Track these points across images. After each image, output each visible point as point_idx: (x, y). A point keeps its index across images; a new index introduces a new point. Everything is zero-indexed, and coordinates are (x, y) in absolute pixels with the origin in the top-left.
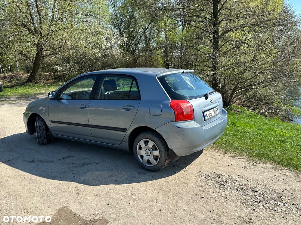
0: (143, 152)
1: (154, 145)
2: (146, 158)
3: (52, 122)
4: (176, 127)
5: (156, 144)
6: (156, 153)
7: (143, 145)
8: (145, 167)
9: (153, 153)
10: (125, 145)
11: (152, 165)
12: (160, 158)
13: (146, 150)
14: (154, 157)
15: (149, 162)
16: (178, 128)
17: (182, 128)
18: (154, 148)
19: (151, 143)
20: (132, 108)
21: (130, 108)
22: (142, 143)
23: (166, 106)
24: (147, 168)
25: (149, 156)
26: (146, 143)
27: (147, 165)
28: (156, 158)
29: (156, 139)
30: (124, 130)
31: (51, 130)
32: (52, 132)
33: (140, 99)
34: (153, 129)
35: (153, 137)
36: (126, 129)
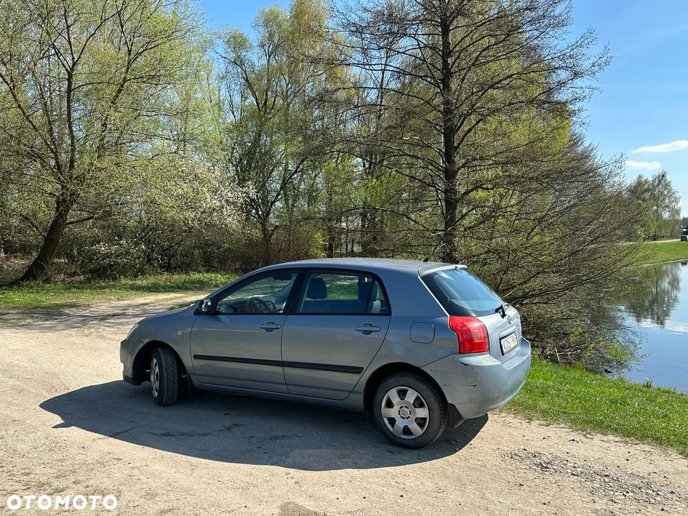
0: (393, 412)
1: (417, 398)
2: (400, 423)
3: (196, 357)
4: (462, 363)
5: (423, 395)
6: (423, 413)
7: (396, 399)
8: (398, 441)
9: (415, 413)
10: (358, 400)
11: (413, 437)
12: (431, 423)
13: (400, 408)
14: (418, 420)
15: (407, 431)
16: (466, 365)
17: (472, 367)
18: (418, 404)
19: (412, 394)
20: (376, 329)
21: (372, 329)
22: (393, 394)
23: (442, 326)
25: (407, 418)
26: (402, 394)
27: (402, 436)
28: (420, 423)
29: (421, 386)
30: (357, 370)
31: (192, 374)
32: (193, 378)
33: (391, 315)
34: (417, 367)
35: (416, 382)
36: (363, 368)
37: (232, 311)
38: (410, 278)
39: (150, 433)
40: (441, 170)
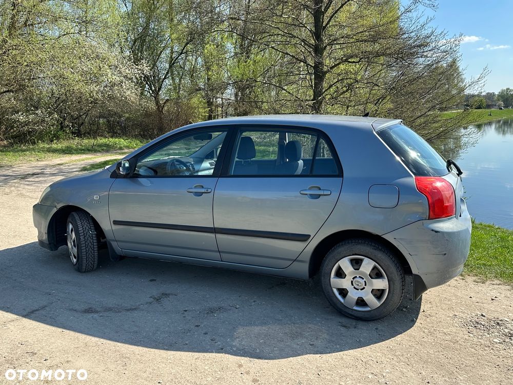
0: (345, 283)
1: (375, 268)
2: (353, 295)
3: (116, 223)
4: (433, 230)
5: (382, 264)
6: (381, 284)
8: (350, 313)
9: (372, 284)
10: (303, 268)
11: (369, 309)
12: (391, 295)
13: (353, 278)
14: (375, 291)
15: (361, 302)
16: (437, 232)
17: (443, 233)
18: (375, 274)
19: (368, 263)
20: (326, 193)
21: (321, 192)
22: (345, 264)
23: (407, 189)
24: (355, 315)
25: (362, 289)
26: (356, 263)
27: (355, 308)
28: (378, 294)
29: (380, 255)
30: (304, 238)
31: (113, 240)
32: (114, 244)
33: (342, 176)
34: (377, 235)
35: (374, 251)
36: (309, 236)
37: (152, 173)
38: (365, 134)
39: (70, 310)
40: (311, 47)
